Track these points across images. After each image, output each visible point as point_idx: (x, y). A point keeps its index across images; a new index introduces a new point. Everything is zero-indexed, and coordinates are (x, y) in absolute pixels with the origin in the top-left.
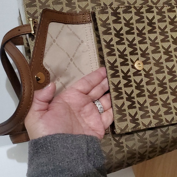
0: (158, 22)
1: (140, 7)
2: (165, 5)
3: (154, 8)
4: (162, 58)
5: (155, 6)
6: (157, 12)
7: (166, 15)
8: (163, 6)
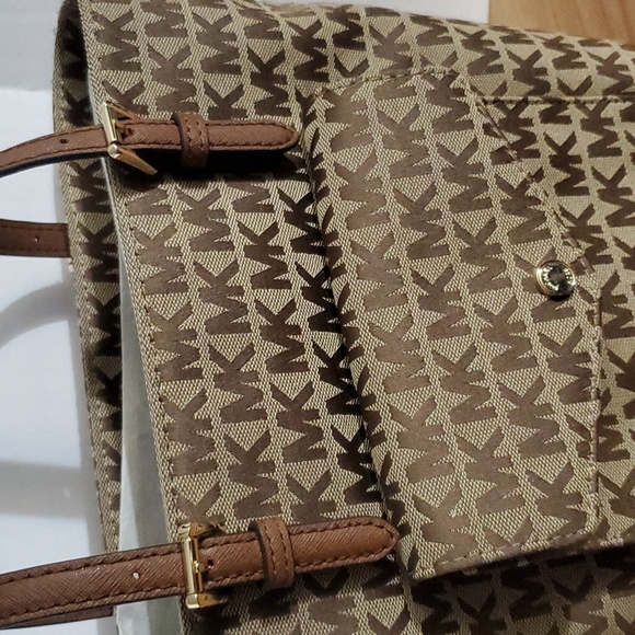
0: (590, 156)
1: (520, 102)
2: (609, 97)
3: (572, 107)
4: (619, 281)
5: (572, 98)
6: (583, 121)
7: (616, 131)
8: (604, 99)
